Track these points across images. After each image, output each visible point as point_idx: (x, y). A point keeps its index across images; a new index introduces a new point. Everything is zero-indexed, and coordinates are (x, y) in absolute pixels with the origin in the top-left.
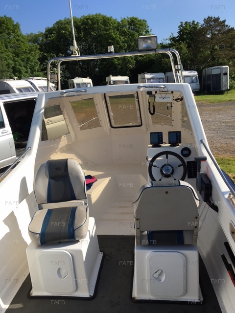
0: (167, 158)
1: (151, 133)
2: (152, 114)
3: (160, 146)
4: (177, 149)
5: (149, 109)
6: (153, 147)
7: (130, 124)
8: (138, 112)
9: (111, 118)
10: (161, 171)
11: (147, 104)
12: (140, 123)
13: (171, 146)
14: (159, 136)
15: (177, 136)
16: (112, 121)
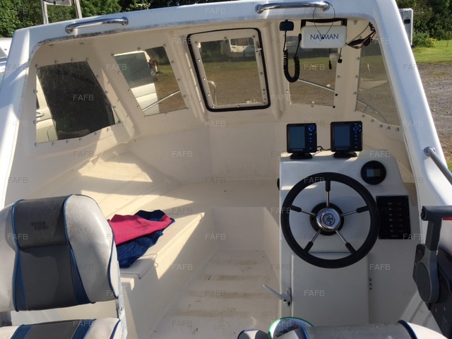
0: (328, 188)
1: (289, 126)
2: (292, 80)
3: (310, 157)
4: (352, 165)
5: (286, 67)
6: (292, 158)
7: (249, 103)
8: (262, 78)
9: (207, 90)
10: (313, 220)
11: (279, 56)
12: (266, 102)
13: (335, 156)
14: (307, 131)
15: (352, 133)
16: (209, 96)
